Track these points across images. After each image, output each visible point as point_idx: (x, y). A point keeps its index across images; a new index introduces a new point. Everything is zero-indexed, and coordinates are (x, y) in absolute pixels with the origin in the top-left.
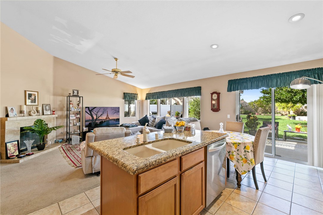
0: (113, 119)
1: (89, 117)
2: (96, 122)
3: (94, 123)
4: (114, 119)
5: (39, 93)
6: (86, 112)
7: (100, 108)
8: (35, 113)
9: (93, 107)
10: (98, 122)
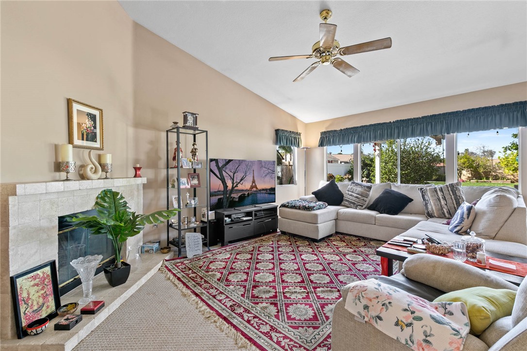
0: (263, 190)
1: (217, 184)
2: (233, 195)
3: (228, 198)
4: (266, 190)
5: (103, 113)
6: (211, 171)
7: (240, 162)
8: (95, 172)
9: (226, 160)
10: (236, 196)
